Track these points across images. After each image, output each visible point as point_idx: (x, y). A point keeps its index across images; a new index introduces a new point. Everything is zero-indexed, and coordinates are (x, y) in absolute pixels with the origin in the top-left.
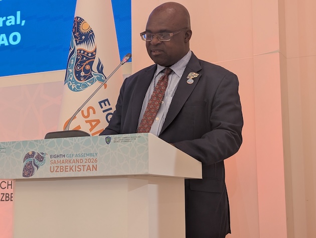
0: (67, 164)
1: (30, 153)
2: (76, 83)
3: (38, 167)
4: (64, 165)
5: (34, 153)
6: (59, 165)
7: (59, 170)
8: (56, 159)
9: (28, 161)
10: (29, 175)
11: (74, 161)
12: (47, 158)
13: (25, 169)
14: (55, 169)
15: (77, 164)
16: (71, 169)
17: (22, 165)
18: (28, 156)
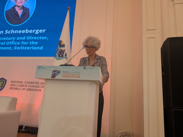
0: (68, 75)
1: (55, 70)
2: (58, 58)
3: (57, 75)
4: (67, 75)
5: (56, 70)
6: (66, 75)
7: (65, 76)
8: (65, 73)
9: (54, 73)
10: (54, 77)
11: (71, 74)
12: (61, 72)
13: (52, 75)
14: (64, 76)
15: (72, 75)
16: (70, 77)
17: (52, 74)
18: (54, 71)
